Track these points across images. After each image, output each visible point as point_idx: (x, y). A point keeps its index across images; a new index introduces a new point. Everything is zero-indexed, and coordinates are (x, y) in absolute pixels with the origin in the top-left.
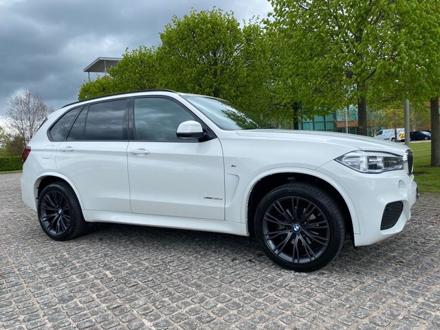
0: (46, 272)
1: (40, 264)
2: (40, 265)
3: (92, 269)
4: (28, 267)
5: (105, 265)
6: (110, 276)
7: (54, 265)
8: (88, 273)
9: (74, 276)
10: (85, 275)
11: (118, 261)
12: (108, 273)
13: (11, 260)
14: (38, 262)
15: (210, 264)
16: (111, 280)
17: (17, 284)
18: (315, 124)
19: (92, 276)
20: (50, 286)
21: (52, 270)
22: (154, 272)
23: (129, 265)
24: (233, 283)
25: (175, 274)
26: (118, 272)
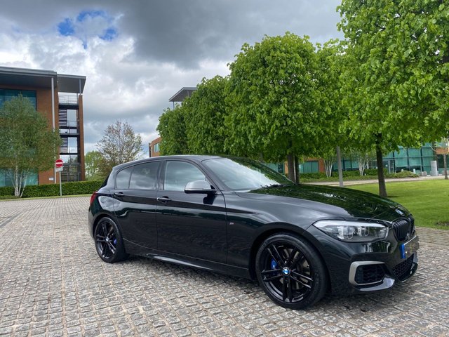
0: (86, 301)
2: (85, 292)
3: (127, 302)
4: (74, 294)
5: (142, 299)
6: (142, 311)
8: (123, 306)
9: (109, 308)
10: (119, 309)
12: (141, 308)
13: (63, 284)
15: (245, 311)
16: (140, 317)
17: (57, 311)
18: (410, 160)
19: (125, 311)
20: (85, 316)
21: (93, 299)
22: (184, 313)
23: (164, 301)
25: (205, 318)
26: (151, 308)
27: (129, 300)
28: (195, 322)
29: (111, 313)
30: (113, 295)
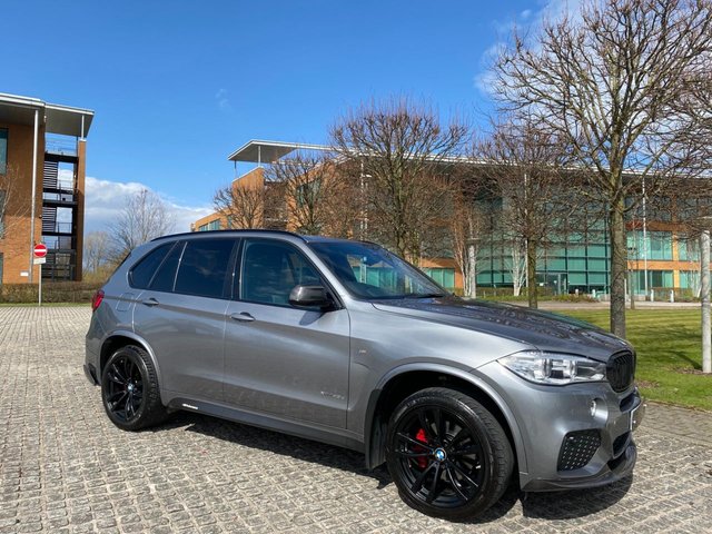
0: (75, 475)
1: (75, 461)
2: (74, 463)
3: (135, 478)
4: (57, 464)
5: (155, 474)
6: (153, 491)
7: (91, 465)
8: (127, 483)
10: (122, 487)
11: (173, 470)
12: (152, 486)
13: (42, 452)
14: (73, 458)
16: (151, 497)
17: (33, 488)
19: (130, 490)
21: (86, 472)
22: (212, 494)
23: (187, 478)
24: (307, 527)
25: (238, 501)
26: (167, 486)
27: (136, 475)
28: (224, 507)
29: (110, 493)
30: (114, 467)
